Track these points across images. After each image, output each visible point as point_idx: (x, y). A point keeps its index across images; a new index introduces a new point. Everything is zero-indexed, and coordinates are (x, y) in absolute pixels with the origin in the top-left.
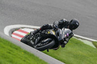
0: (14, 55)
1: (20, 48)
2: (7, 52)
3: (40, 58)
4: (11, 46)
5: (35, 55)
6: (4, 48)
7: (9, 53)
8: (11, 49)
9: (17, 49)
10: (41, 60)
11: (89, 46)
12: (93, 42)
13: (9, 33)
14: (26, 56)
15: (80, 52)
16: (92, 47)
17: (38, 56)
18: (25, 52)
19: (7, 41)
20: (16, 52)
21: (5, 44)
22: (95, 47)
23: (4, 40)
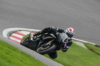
0: (12, 56)
1: (17, 49)
2: (6, 53)
3: (36, 58)
4: (9, 48)
5: (31, 55)
6: (2, 49)
7: (8, 54)
8: (9, 50)
9: (14, 50)
10: (37, 60)
11: (81, 47)
12: (84, 43)
13: (8, 35)
14: (23, 56)
15: (73, 53)
16: (84, 48)
17: (33, 56)
18: (22, 53)
19: (5, 43)
20: (14, 52)
21: (3, 45)
22: (86, 48)
23: (3, 42)
